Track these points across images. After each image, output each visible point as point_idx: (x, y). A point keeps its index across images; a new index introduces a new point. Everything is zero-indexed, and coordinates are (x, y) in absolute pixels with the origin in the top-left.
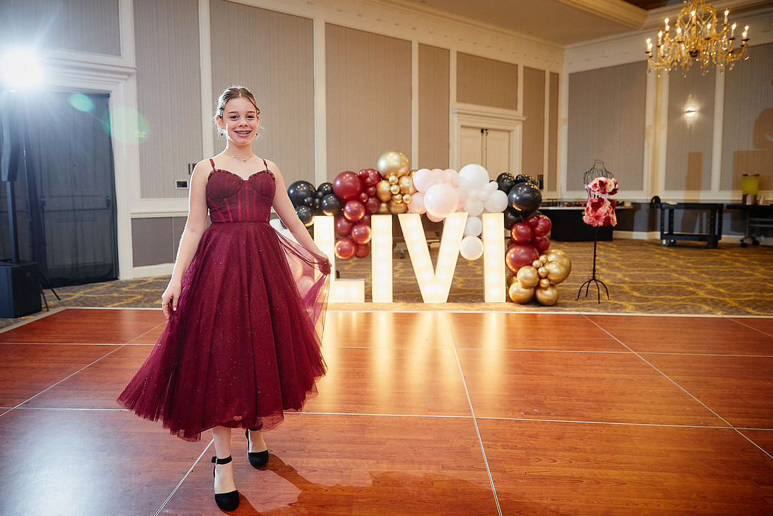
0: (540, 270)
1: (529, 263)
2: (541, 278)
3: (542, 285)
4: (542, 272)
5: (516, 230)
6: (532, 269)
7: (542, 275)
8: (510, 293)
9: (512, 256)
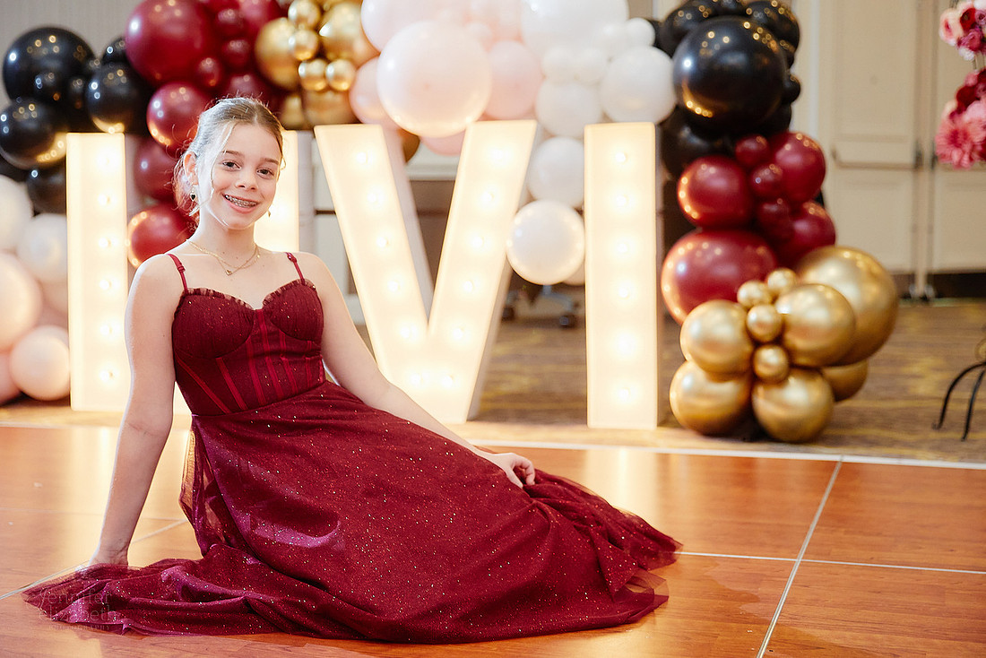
0: (753, 316)
1: (727, 293)
2: (757, 344)
3: (761, 370)
4: (760, 324)
5: (693, 181)
6: (735, 312)
7: (759, 332)
8: (674, 396)
9: (682, 268)
